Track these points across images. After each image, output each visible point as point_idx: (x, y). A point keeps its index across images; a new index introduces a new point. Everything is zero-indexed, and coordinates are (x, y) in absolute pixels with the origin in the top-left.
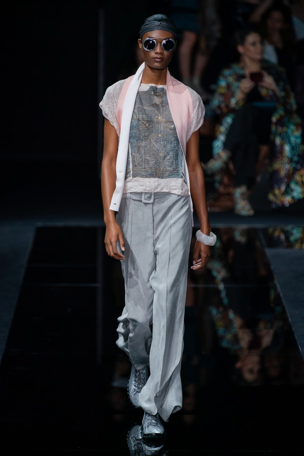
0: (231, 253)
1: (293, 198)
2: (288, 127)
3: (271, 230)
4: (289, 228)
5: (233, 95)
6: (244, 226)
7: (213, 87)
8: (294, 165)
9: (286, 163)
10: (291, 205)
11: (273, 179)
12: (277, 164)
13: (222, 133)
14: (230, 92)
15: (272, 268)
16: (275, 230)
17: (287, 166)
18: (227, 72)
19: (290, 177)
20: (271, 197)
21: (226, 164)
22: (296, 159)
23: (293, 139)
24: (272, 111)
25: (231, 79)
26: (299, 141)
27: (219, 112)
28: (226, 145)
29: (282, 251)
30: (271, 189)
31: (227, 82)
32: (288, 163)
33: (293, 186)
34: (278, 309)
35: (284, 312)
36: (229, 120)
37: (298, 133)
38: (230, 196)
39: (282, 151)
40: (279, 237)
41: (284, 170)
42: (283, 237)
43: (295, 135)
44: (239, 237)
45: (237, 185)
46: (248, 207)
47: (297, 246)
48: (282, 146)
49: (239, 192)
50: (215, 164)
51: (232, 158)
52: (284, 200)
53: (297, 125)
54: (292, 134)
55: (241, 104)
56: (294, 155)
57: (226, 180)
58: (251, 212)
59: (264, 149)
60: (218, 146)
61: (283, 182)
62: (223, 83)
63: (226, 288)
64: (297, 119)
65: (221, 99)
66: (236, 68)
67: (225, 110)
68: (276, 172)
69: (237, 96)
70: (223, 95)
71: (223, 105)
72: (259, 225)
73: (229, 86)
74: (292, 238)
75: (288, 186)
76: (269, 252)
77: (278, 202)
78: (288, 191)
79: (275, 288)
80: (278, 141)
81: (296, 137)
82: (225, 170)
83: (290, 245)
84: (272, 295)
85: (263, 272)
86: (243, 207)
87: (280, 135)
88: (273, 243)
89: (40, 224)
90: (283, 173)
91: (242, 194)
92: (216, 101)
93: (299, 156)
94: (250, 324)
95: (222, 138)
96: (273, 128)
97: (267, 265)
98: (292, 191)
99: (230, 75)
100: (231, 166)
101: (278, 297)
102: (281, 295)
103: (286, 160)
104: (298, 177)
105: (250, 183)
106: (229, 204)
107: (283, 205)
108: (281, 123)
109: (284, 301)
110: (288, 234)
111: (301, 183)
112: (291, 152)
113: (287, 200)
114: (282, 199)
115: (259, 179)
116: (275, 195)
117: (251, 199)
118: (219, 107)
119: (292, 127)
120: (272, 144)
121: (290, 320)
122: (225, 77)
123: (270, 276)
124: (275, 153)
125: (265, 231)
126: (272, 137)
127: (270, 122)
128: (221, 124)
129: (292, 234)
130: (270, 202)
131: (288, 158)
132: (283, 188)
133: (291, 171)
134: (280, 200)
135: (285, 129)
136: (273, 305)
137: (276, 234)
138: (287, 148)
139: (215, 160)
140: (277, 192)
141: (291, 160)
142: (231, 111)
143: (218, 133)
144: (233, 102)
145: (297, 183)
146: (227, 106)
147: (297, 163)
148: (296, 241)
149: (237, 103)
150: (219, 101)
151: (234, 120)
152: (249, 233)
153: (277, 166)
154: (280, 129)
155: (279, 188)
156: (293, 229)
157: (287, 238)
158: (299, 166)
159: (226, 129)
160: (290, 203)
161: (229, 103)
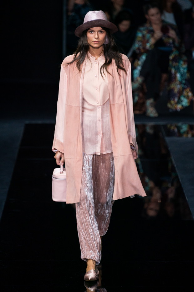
0: (145, 140)
1: (182, 106)
2: (179, 62)
3: (169, 126)
4: (180, 124)
5: (148, 42)
6: (151, 123)
8: (183, 86)
9: (178, 85)
10: (181, 110)
11: (170, 94)
13: (139, 65)
15: (170, 149)
16: (171, 125)
17: (179, 86)
18: (142, 28)
19: (181, 93)
20: (169, 105)
21: (141, 85)
22: (184, 82)
23: (182, 70)
25: (145, 32)
26: (186, 71)
27: (138, 52)
28: (141, 73)
29: (175, 138)
30: (169, 100)
31: (142, 34)
32: (179, 85)
33: (182, 98)
34: (173, 174)
35: (177, 176)
36: (144, 57)
37: (185, 66)
39: (175, 77)
40: (174, 130)
41: (177, 89)
42: (176, 130)
43: (183, 67)
44: (149, 130)
45: (148, 98)
46: (154, 111)
47: (185, 136)
48: (175, 74)
49: (149, 102)
51: (144, 81)
52: (177, 107)
53: (184, 61)
54: (182, 67)
55: (153, 47)
56: (183, 79)
58: (156, 115)
59: (165, 76)
60: (137, 73)
61: (176, 96)
62: (140, 35)
64: (185, 58)
65: (140, 44)
67: (142, 51)
68: (172, 90)
69: (150, 42)
70: (141, 41)
71: (141, 48)
72: (161, 123)
73: (144, 36)
74: (182, 131)
75: (179, 99)
76: (168, 139)
77: (174, 108)
78: (179, 102)
79: (172, 162)
80: (173, 71)
81: (184, 69)
82: (141, 89)
83: (180, 135)
84: (170, 166)
85: (164, 151)
86: (151, 111)
87: (174, 67)
88: (170, 133)
89: (27, 122)
90: (176, 91)
91: (151, 104)
92: (136, 45)
93: (186, 80)
94: (158, 184)
95: (139, 68)
96: (171, 63)
97: (166, 147)
98: (182, 101)
99: (144, 30)
101: (173, 167)
102: (175, 166)
103: (178, 83)
104: (185, 93)
108: (175, 60)
110: (179, 128)
111: (187, 97)
112: (181, 78)
113: (179, 107)
114: (176, 107)
115: (161, 94)
116: (171, 104)
118: (139, 49)
119: (182, 62)
120: (170, 73)
121: (181, 181)
122: (141, 31)
123: (168, 154)
124: (171, 79)
125: (165, 126)
126: (169, 69)
127: (169, 60)
128: (139, 60)
129: (182, 128)
130: (168, 109)
131: (179, 81)
132: (176, 100)
133: (181, 89)
134: (175, 107)
135: (177, 64)
136: (170, 171)
137: (172, 128)
138: (178, 75)
139: (135, 83)
140: (172, 102)
141: (181, 83)
142: (147, 51)
143: (136, 65)
144: (148, 45)
145: (184, 97)
146: (144, 48)
147: (185, 84)
148: (184, 132)
149: (150, 46)
151: (147, 57)
152: (155, 128)
153: (172, 86)
154: (174, 64)
155: (174, 100)
156: (182, 124)
157: (179, 131)
158: (186, 86)
159: (142, 63)
160: (180, 109)
161: (146, 46)
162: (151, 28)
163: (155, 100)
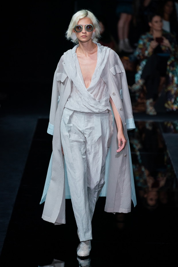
0: (144, 135)
3: (166, 123)
4: (175, 122)
5: (146, 49)
6: (150, 121)
7: (136, 44)
9: (175, 87)
12: (170, 87)
13: (140, 70)
14: (145, 48)
15: (166, 143)
16: (168, 123)
17: (175, 89)
18: (143, 37)
19: (177, 95)
20: (166, 105)
21: (142, 86)
24: (168, 58)
25: (146, 41)
27: (138, 58)
28: (142, 77)
29: (171, 135)
30: (166, 101)
31: (143, 42)
32: (176, 87)
34: (169, 166)
35: (172, 168)
36: (144, 63)
38: (144, 104)
39: (172, 80)
40: (170, 127)
41: (174, 91)
42: (172, 127)
44: (148, 127)
45: (148, 98)
46: (153, 110)
48: (173, 78)
49: (149, 102)
50: (136, 87)
51: (145, 84)
52: (173, 107)
55: (151, 54)
57: (142, 95)
58: (155, 113)
59: (163, 79)
60: (138, 77)
61: (173, 97)
62: (141, 43)
63: (140, 154)
65: (140, 51)
66: (149, 35)
67: (142, 57)
68: (169, 92)
69: (148, 50)
70: (141, 49)
71: (141, 55)
72: (159, 120)
73: (144, 44)
74: (177, 128)
75: (176, 99)
76: (165, 135)
77: (170, 108)
78: (176, 102)
79: (167, 155)
80: (171, 75)
82: (141, 90)
83: (176, 132)
84: (166, 158)
85: (161, 146)
86: (151, 110)
87: (172, 72)
88: (167, 130)
90: (173, 92)
91: (151, 103)
92: (137, 52)
94: (153, 174)
95: (140, 72)
96: (168, 68)
97: (163, 142)
99: (145, 38)
100: (145, 88)
101: (169, 159)
102: (171, 158)
103: (175, 85)
105: (155, 97)
106: (143, 108)
107: (173, 110)
108: (172, 65)
109: (172, 162)
110: (175, 126)
112: (177, 81)
113: (175, 107)
114: (172, 107)
115: (160, 95)
116: (168, 104)
117: (155, 106)
118: (139, 55)
120: (167, 77)
121: (175, 172)
122: (142, 39)
123: (165, 148)
124: (169, 82)
125: (162, 124)
126: (167, 73)
127: (166, 65)
128: (140, 65)
129: (177, 126)
130: (166, 108)
131: (176, 84)
132: (173, 100)
134: (171, 107)
135: (175, 68)
136: (166, 164)
137: (169, 125)
138: (176, 79)
139: (137, 84)
140: (169, 102)
142: (145, 58)
143: (138, 70)
144: (146, 53)
146: (143, 55)
149: (149, 54)
150: (139, 52)
151: (147, 63)
152: (154, 125)
153: (170, 88)
154: (172, 68)
155: (171, 101)
156: (177, 122)
157: (175, 128)
159: (143, 68)
160: (176, 109)
161: (145, 53)
162: (151, 37)
163: (154, 100)
